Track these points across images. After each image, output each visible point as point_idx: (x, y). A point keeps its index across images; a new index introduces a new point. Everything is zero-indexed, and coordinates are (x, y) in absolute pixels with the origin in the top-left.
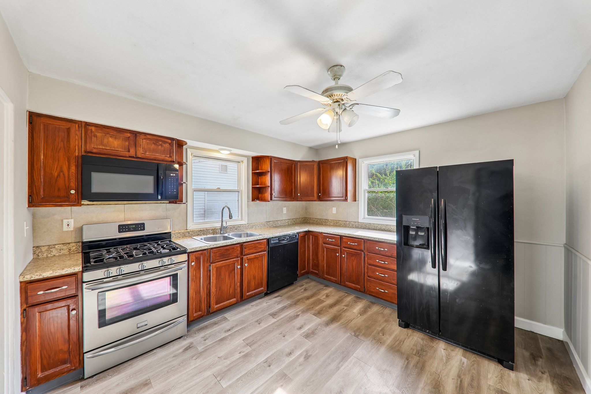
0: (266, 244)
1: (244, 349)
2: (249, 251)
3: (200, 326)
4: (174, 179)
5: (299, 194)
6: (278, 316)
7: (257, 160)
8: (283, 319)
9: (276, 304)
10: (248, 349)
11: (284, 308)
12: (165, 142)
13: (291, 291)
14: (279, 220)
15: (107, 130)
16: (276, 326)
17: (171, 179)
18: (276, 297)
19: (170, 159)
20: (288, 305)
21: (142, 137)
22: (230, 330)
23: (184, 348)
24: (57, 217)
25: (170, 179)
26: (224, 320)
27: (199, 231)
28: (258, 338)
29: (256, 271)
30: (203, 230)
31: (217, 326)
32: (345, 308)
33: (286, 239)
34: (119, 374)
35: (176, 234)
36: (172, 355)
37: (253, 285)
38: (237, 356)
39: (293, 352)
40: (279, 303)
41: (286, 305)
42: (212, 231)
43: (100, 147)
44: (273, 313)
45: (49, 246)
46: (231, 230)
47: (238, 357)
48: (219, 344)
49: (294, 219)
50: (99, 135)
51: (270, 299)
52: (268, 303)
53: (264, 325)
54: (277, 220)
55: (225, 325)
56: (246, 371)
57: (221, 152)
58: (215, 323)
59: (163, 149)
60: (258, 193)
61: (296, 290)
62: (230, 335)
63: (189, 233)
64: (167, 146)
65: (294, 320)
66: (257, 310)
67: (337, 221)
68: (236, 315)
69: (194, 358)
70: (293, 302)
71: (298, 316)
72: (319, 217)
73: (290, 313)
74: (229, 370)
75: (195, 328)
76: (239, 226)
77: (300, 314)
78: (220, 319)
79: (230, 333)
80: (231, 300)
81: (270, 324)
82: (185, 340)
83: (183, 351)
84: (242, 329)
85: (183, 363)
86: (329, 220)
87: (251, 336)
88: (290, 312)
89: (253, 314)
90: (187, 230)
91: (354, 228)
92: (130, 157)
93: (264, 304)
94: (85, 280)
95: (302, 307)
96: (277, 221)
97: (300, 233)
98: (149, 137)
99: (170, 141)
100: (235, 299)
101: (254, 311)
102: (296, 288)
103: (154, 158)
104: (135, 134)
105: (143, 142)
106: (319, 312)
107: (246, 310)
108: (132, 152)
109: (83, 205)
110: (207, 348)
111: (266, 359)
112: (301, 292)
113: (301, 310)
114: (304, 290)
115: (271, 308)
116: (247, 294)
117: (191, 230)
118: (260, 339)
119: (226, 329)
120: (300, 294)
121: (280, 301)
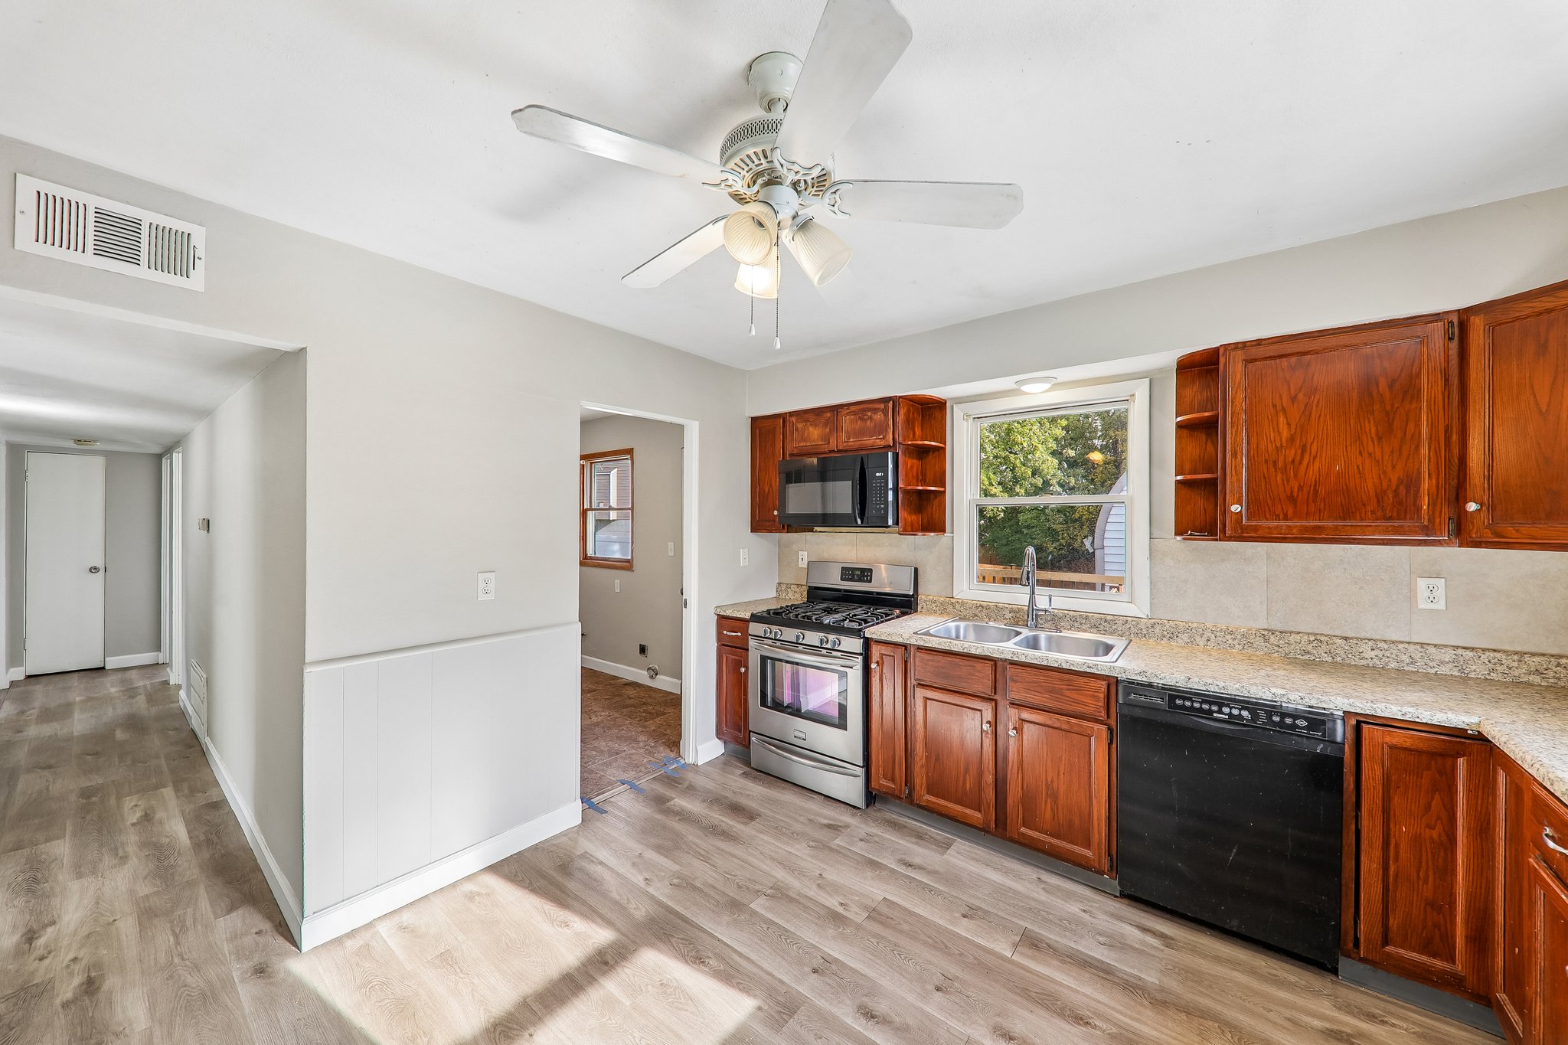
1: (854, 908)
2: (1026, 693)
3: (900, 818)
4: (880, 483)
5: (1474, 507)
6: (1033, 958)
8: (1024, 972)
10: (857, 915)
11: (1096, 968)
12: (875, 410)
13: (1253, 972)
14: (1363, 635)
15: (806, 416)
16: (975, 958)
17: (876, 483)
18: (1145, 930)
19: (883, 443)
20: (1125, 977)
21: (845, 411)
22: (910, 865)
23: (831, 822)
24: (795, 547)
25: (874, 483)
26: (938, 846)
28: (906, 927)
29: (1062, 775)
31: (912, 843)
33: (1220, 712)
35: (928, 603)
36: (812, 817)
37: (1048, 815)
38: (833, 902)
39: (877, 1023)
40: (1117, 944)
41: (1120, 971)
42: (1011, 615)
43: (801, 445)
44: (1041, 941)
45: (787, 584)
46: (1076, 624)
47: (828, 904)
48: (858, 863)
50: (800, 426)
51: (1113, 915)
52: (1086, 916)
53: (964, 929)
54: (1350, 634)
55: (922, 854)
56: (792, 929)
57: (1024, 388)
58: (920, 836)
59: (873, 424)
61: (1282, 994)
62: (893, 871)
63: (952, 607)
64: (879, 416)
65: (1042, 1012)
66: (1029, 898)
68: (973, 859)
69: (812, 844)
70: (1162, 989)
71: (1079, 1020)
73: (1077, 992)
74: (791, 900)
75: (891, 815)
76: (1109, 618)
77: (1095, 1027)
78: (939, 838)
79: (901, 869)
80: (968, 811)
81: (980, 941)
82: (854, 815)
83: (824, 825)
84: (924, 886)
85: (797, 835)
87: (905, 909)
88: (1087, 990)
89: (1001, 892)
92: (831, 452)
93: (1074, 908)
95: (1154, 1033)
96: (1346, 639)
97: (1387, 723)
98: (852, 408)
99: (882, 406)
100: (978, 815)
101: (1015, 892)
103: (860, 445)
104: (835, 409)
105: (846, 421)
107: (1007, 872)
108: (833, 446)
109: (816, 531)
110: (842, 851)
111: (836, 960)
112: (1289, 1020)
113: (1132, 1029)
114: (1327, 1029)
115: (1066, 929)
116: (1023, 829)
117: (960, 601)
118: (901, 932)
119: (908, 859)
120: (1271, 1015)
121: (1131, 947)
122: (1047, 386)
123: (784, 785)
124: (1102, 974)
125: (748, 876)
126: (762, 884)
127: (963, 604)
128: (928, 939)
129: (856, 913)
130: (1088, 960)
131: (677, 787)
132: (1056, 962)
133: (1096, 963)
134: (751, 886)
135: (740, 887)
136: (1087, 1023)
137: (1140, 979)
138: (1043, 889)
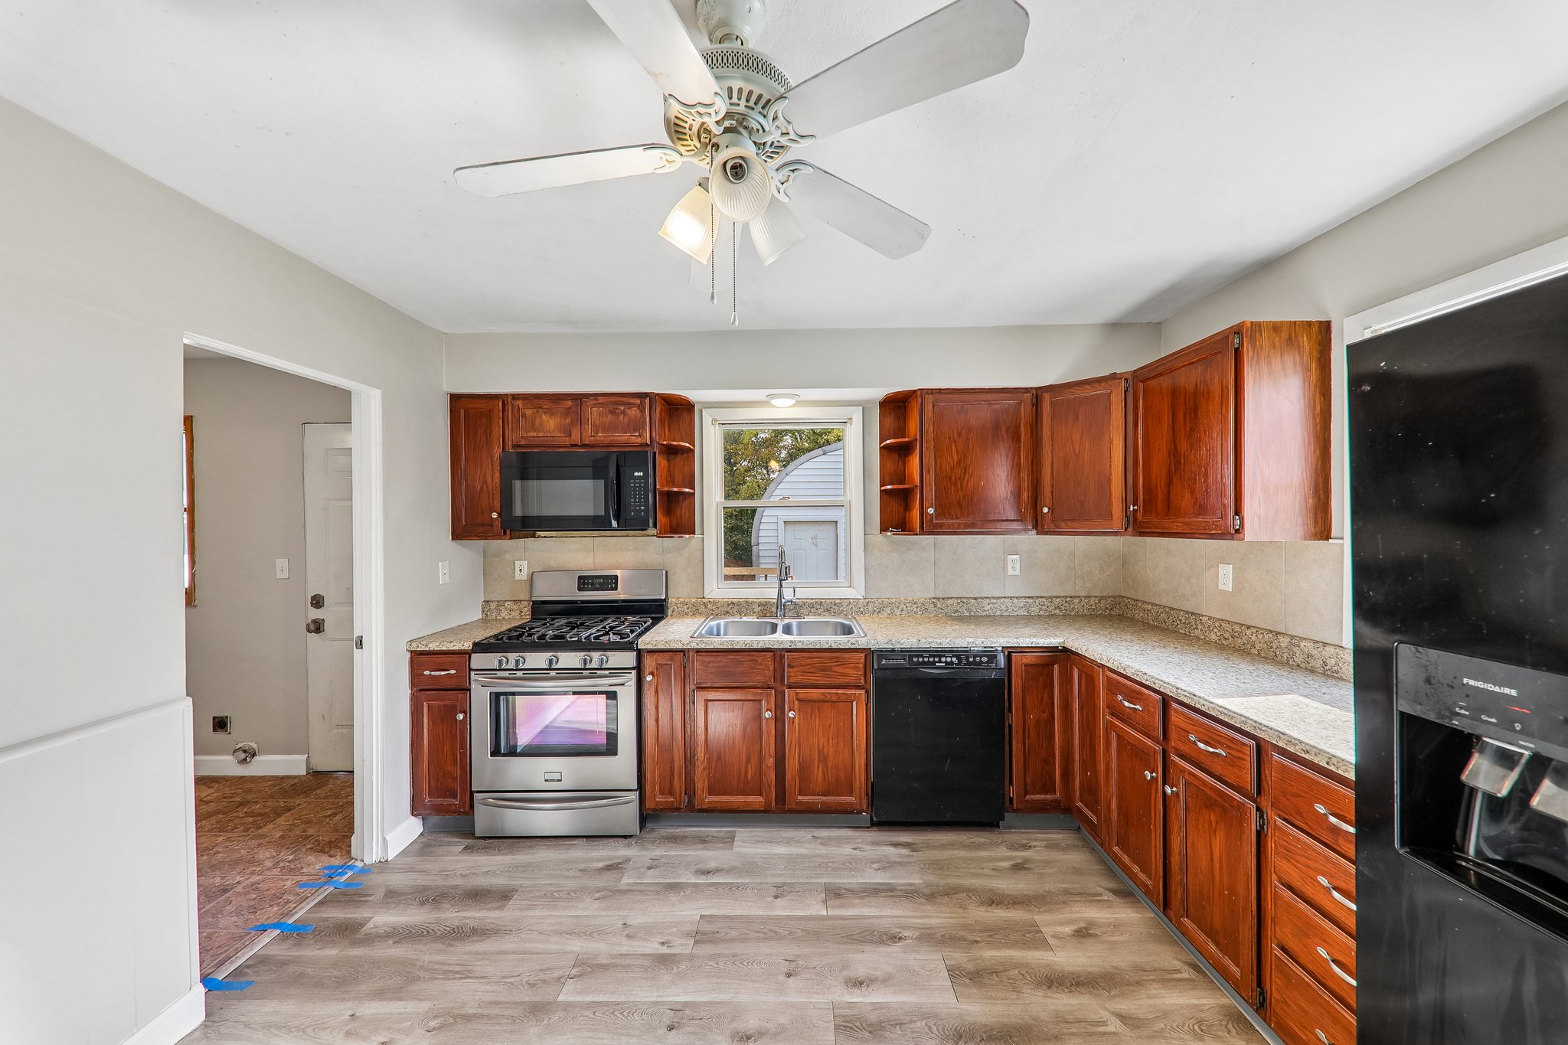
0: (861, 665)
1: (678, 941)
2: (803, 676)
3: (677, 830)
4: (640, 483)
5: (1046, 510)
6: (841, 906)
7: (899, 407)
8: (841, 922)
9: (875, 866)
10: (683, 946)
11: (883, 891)
12: (630, 405)
13: (964, 846)
14: (983, 595)
15: (538, 402)
16: (803, 930)
17: (635, 483)
18: (896, 845)
19: (639, 440)
20: (903, 888)
21: (591, 402)
22: (708, 872)
23: (608, 863)
24: (508, 556)
25: (632, 483)
26: (724, 843)
27: (729, 605)
28: (734, 934)
29: (831, 740)
30: (739, 604)
31: (700, 850)
32: (1111, 1028)
33: (940, 662)
34: (510, 853)
35: (679, 606)
36: (582, 866)
37: (820, 777)
38: (653, 947)
40: (887, 865)
41: (897, 885)
42: (759, 608)
43: (531, 434)
44: (839, 889)
45: (499, 602)
46: (813, 610)
47: (649, 951)
48: (658, 893)
49: (1057, 597)
50: (529, 412)
51: (874, 843)
52: (858, 852)
53: (782, 909)
54: (977, 596)
55: (713, 856)
56: (623, 999)
57: (773, 402)
58: (703, 840)
59: (626, 419)
60: (902, 509)
61: (983, 854)
62: (695, 885)
63: (706, 607)
64: (634, 412)
65: (869, 948)
66: (814, 856)
67: (1237, 628)
68: (758, 842)
69: (597, 895)
70: (928, 886)
71: (895, 938)
72: (1166, 601)
73: (881, 917)
74: (605, 967)
75: (665, 830)
76: (838, 601)
77: (905, 938)
78: (721, 834)
79: (702, 880)
80: (750, 798)
81: (798, 913)
82: (629, 846)
83: (602, 869)
84: (730, 886)
85: (575, 893)
86: (1204, 619)
87: (725, 917)
88: (887, 912)
89: (793, 861)
90: (704, 598)
91: (1313, 671)
92: (573, 446)
93: (847, 850)
94: (473, 666)
95: (939, 921)
96: (975, 599)
97: (1021, 650)
98: (601, 400)
99: (638, 401)
100: (760, 799)
101: (803, 856)
102: (995, 844)
103: (611, 441)
104: (579, 398)
105: (593, 414)
106: (978, 971)
107: (788, 842)
108: (576, 437)
110: (635, 888)
111: (686, 1004)
112: (994, 869)
113: (926, 926)
114: (1013, 865)
115: (851, 870)
116: (800, 798)
117: (712, 600)
118: (732, 940)
119: (703, 867)
120: (986, 871)
121: (895, 862)
122: (792, 402)
123: (528, 843)
124: (889, 894)
125: (538, 967)
126: (560, 968)
127: (714, 603)
128: (758, 935)
129: (682, 945)
130: (876, 887)
131: (367, 901)
132: (858, 901)
133: (882, 887)
134: (546, 977)
135: (532, 985)
136: (900, 938)
137: (912, 884)
138: (821, 844)
